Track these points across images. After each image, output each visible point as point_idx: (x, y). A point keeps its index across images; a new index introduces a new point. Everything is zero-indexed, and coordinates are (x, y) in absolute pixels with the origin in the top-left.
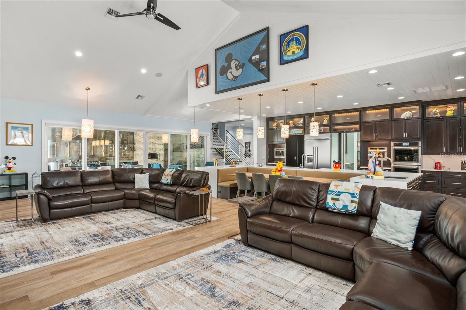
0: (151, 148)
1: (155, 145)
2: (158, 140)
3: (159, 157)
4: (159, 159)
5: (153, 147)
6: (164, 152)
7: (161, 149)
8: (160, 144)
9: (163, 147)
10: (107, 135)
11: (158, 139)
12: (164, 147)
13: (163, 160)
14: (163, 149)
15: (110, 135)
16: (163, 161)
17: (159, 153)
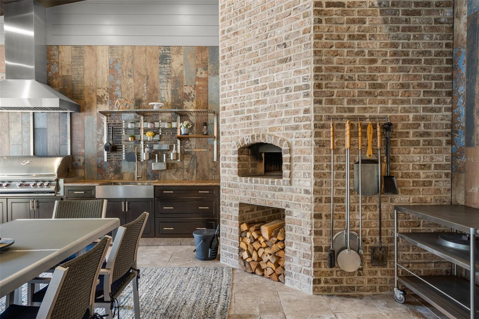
0: (248, 118)
1: (268, 98)
2: (285, 61)
3: (290, 168)
4: (286, 179)
5: (260, 106)
6: (317, 134)
7: (301, 115)
8: (292, 86)
9: (311, 99)
10: (118, 82)
11: (283, 53)
12: (318, 102)
13: (311, 189)
14: (312, 115)
15: (131, 81)
16: (312, 196)
17: (289, 145)
